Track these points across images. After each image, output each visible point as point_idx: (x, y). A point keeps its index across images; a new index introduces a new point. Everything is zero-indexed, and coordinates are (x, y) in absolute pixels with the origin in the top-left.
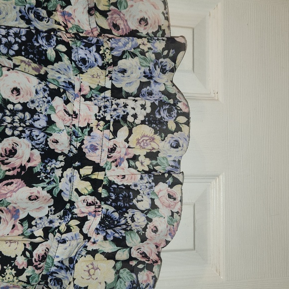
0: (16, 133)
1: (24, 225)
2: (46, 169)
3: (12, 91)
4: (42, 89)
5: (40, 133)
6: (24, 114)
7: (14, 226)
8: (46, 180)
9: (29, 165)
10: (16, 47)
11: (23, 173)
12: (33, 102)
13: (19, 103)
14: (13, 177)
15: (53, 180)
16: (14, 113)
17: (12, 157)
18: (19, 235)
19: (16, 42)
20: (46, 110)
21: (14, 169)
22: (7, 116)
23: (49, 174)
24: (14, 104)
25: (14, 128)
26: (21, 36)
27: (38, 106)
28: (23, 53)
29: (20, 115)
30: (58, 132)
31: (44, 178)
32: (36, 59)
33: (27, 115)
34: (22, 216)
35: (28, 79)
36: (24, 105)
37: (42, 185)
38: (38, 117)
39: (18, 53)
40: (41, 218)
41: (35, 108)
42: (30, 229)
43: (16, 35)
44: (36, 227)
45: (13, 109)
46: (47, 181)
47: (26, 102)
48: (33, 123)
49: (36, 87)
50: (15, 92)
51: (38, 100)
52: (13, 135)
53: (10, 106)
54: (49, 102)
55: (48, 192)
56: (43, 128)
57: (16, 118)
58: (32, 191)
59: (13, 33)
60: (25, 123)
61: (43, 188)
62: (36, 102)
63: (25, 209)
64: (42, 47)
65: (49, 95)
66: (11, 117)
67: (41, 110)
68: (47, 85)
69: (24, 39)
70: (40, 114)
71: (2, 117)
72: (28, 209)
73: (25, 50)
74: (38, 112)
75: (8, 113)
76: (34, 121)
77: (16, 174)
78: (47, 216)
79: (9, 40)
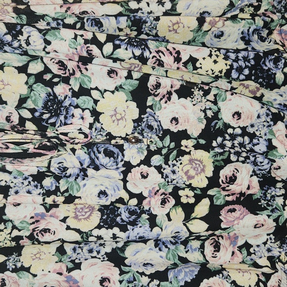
0: (241, 159)
1: (243, 253)
2: (266, 196)
3: (233, 116)
4: (265, 113)
5: (264, 159)
6: (243, 138)
7: (233, 253)
8: (268, 208)
9: (249, 192)
10: (246, 72)
11: (242, 198)
12: (252, 126)
13: (239, 127)
14: (232, 203)
15: (276, 208)
16: (233, 137)
17: (232, 184)
18: (240, 263)
19: (246, 67)
20: (265, 135)
21: (233, 194)
22: (227, 140)
23: (269, 201)
24: (234, 128)
25: (238, 154)
26: (249, 59)
27: (257, 130)
28: (253, 78)
29: (239, 139)
30: (279, 157)
31: (265, 205)
32: (265, 83)
33: (247, 139)
34: (241, 242)
35: (251, 103)
36: (243, 129)
37: (266, 212)
38: (258, 141)
39: (248, 78)
40: (258, 246)
41: (254, 132)
42: (248, 257)
43: (246, 59)
44: (255, 255)
45: (233, 133)
46: (270, 208)
47: (245, 126)
48: (253, 147)
49: (259, 111)
50: (236, 116)
51: (258, 124)
52: (238, 161)
53: (230, 131)
54: (270, 126)
55: (274, 220)
56: (264, 152)
57: (236, 142)
58: (258, 219)
59: (242, 57)
60: (245, 148)
61: (269, 216)
62: (256, 126)
63: (244, 236)
64: (271, 71)
65: (272, 120)
66: (231, 141)
67: (260, 134)
68: (268, 109)
69: (253, 62)
70: (260, 139)
71: (222, 142)
72: (247, 236)
73: (256, 74)
74: (258, 136)
75: (228, 137)
76: (254, 145)
77: (235, 199)
78: (265, 243)
79: (240, 65)
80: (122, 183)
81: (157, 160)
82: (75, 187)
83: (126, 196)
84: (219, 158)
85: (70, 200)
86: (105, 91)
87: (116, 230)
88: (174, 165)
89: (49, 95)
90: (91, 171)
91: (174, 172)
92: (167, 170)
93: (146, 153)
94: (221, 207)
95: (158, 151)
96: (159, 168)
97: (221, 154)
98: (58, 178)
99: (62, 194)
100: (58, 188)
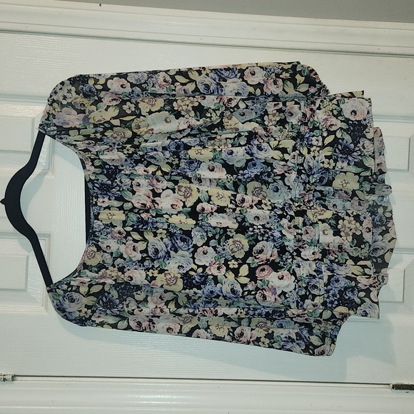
0: (265, 238)
1: (282, 298)
4: (272, 215)
9: (272, 258)
11: (269, 262)
12: (268, 223)
13: (260, 225)
14: (263, 265)
17: (260, 254)
31: (283, 265)
47: (264, 224)
49: (269, 215)
50: (256, 219)
51: (271, 222)
52: (263, 240)
54: (278, 222)
56: (280, 237)
63: (279, 287)
65: (278, 218)
67: (274, 228)
77: (265, 263)
78: (295, 290)
80: (192, 260)
81: (213, 242)
82: (164, 264)
83: (195, 267)
84: (251, 239)
85: (161, 271)
86: (172, 214)
87: (195, 289)
88: (224, 245)
89: (138, 218)
90: (172, 253)
91: (224, 250)
92: (220, 249)
93: (206, 239)
94: (256, 268)
95: (213, 237)
96: (215, 248)
97: (252, 236)
98: (153, 260)
99: (156, 269)
100: (153, 266)
